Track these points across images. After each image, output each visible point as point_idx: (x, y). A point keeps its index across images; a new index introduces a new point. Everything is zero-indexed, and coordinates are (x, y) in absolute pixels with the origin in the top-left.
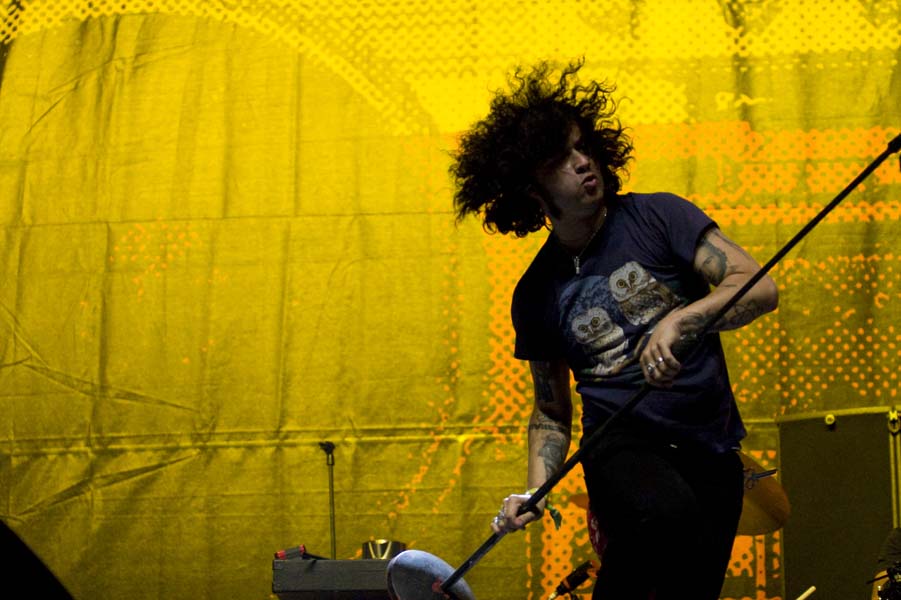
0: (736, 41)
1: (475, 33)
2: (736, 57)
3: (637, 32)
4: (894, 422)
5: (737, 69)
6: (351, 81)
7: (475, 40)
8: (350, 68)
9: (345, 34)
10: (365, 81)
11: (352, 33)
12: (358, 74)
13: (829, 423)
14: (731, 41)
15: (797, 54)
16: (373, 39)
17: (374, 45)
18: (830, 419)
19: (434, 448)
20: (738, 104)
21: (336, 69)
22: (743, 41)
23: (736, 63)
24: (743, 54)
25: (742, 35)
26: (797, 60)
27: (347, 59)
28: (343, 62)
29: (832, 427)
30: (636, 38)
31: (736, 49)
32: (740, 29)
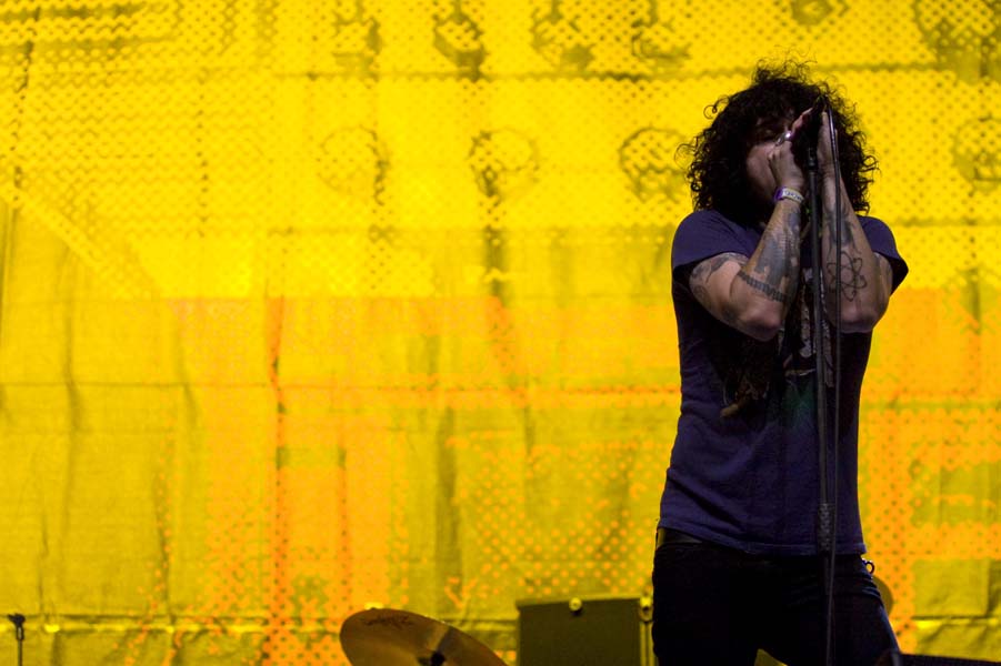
0: (489, 212)
1: (205, 190)
2: (489, 229)
3: (382, 197)
4: (646, 609)
5: (489, 241)
6: (68, 239)
7: (205, 198)
8: (67, 225)
9: (63, 188)
10: (82, 238)
11: (71, 187)
12: (76, 231)
13: (574, 608)
14: (483, 211)
15: (555, 229)
16: (93, 194)
17: (94, 201)
18: (575, 605)
19: (142, 638)
20: (489, 278)
21: (53, 226)
22: (497, 212)
23: (489, 235)
24: (496, 226)
25: (496, 205)
26: (554, 234)
27: (63, 213)
28: (61, 218)
29: (578, 613)
30: (381, 204)
31: (488, 220)
32: (494, 199)
